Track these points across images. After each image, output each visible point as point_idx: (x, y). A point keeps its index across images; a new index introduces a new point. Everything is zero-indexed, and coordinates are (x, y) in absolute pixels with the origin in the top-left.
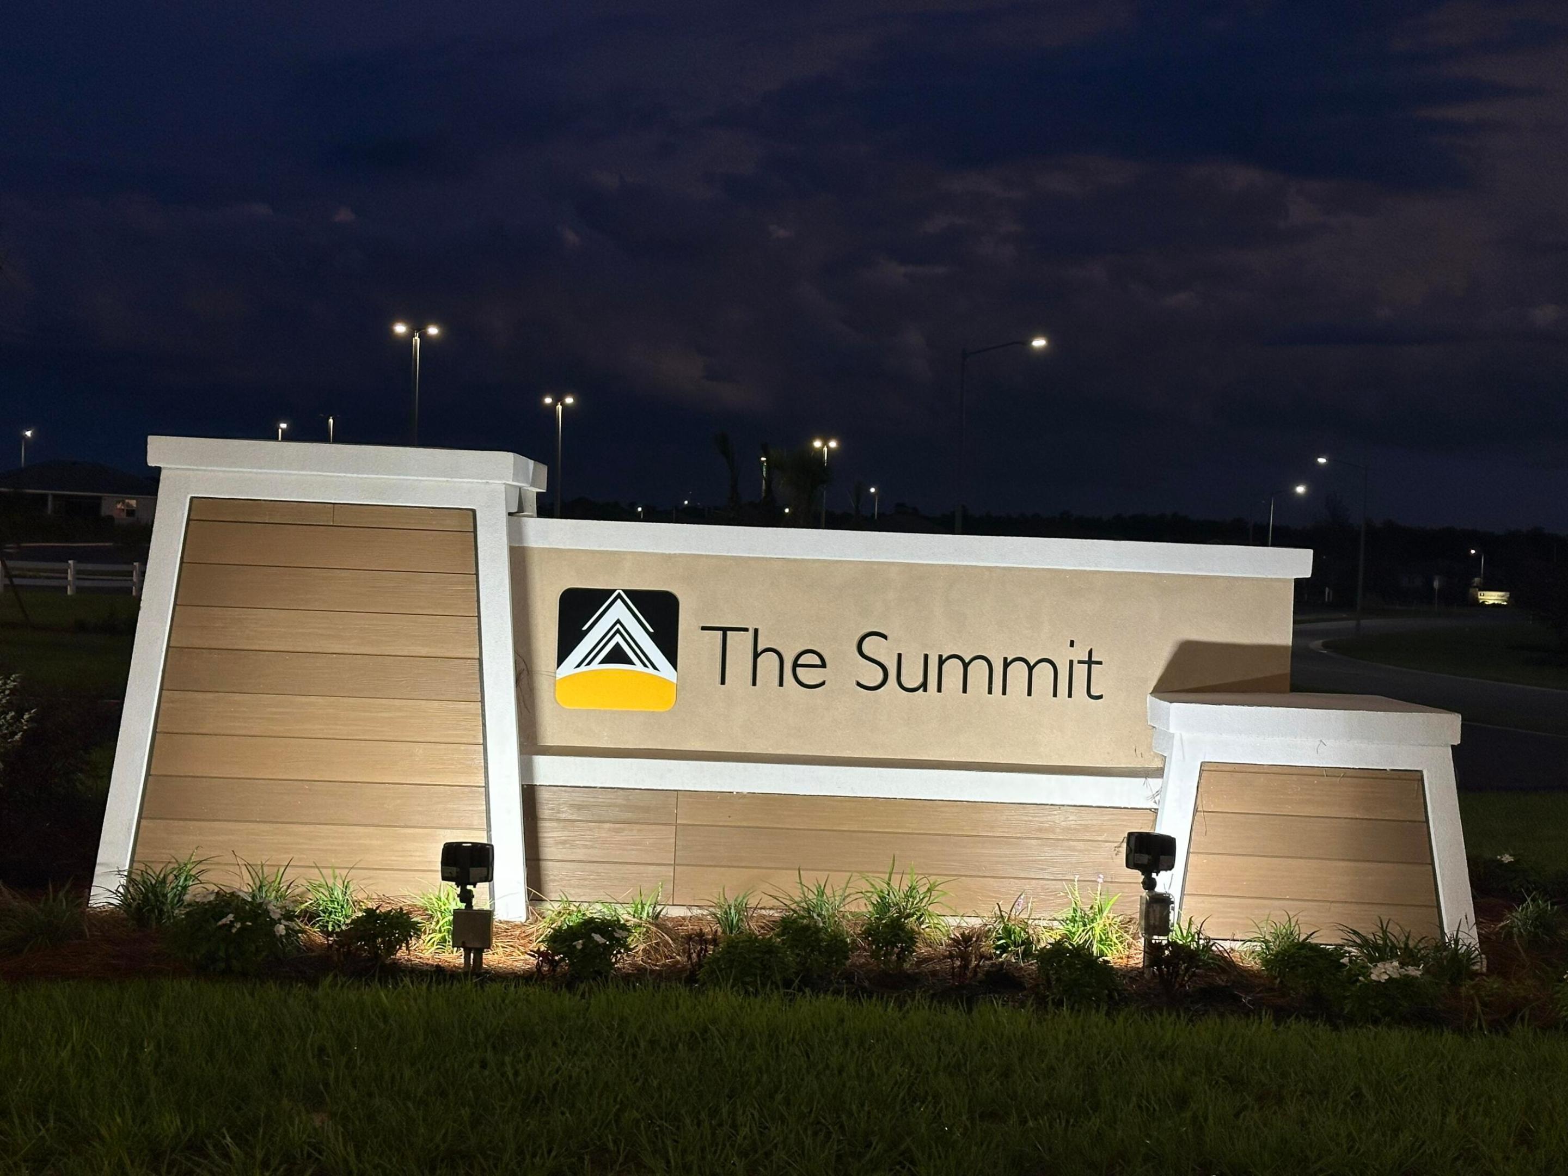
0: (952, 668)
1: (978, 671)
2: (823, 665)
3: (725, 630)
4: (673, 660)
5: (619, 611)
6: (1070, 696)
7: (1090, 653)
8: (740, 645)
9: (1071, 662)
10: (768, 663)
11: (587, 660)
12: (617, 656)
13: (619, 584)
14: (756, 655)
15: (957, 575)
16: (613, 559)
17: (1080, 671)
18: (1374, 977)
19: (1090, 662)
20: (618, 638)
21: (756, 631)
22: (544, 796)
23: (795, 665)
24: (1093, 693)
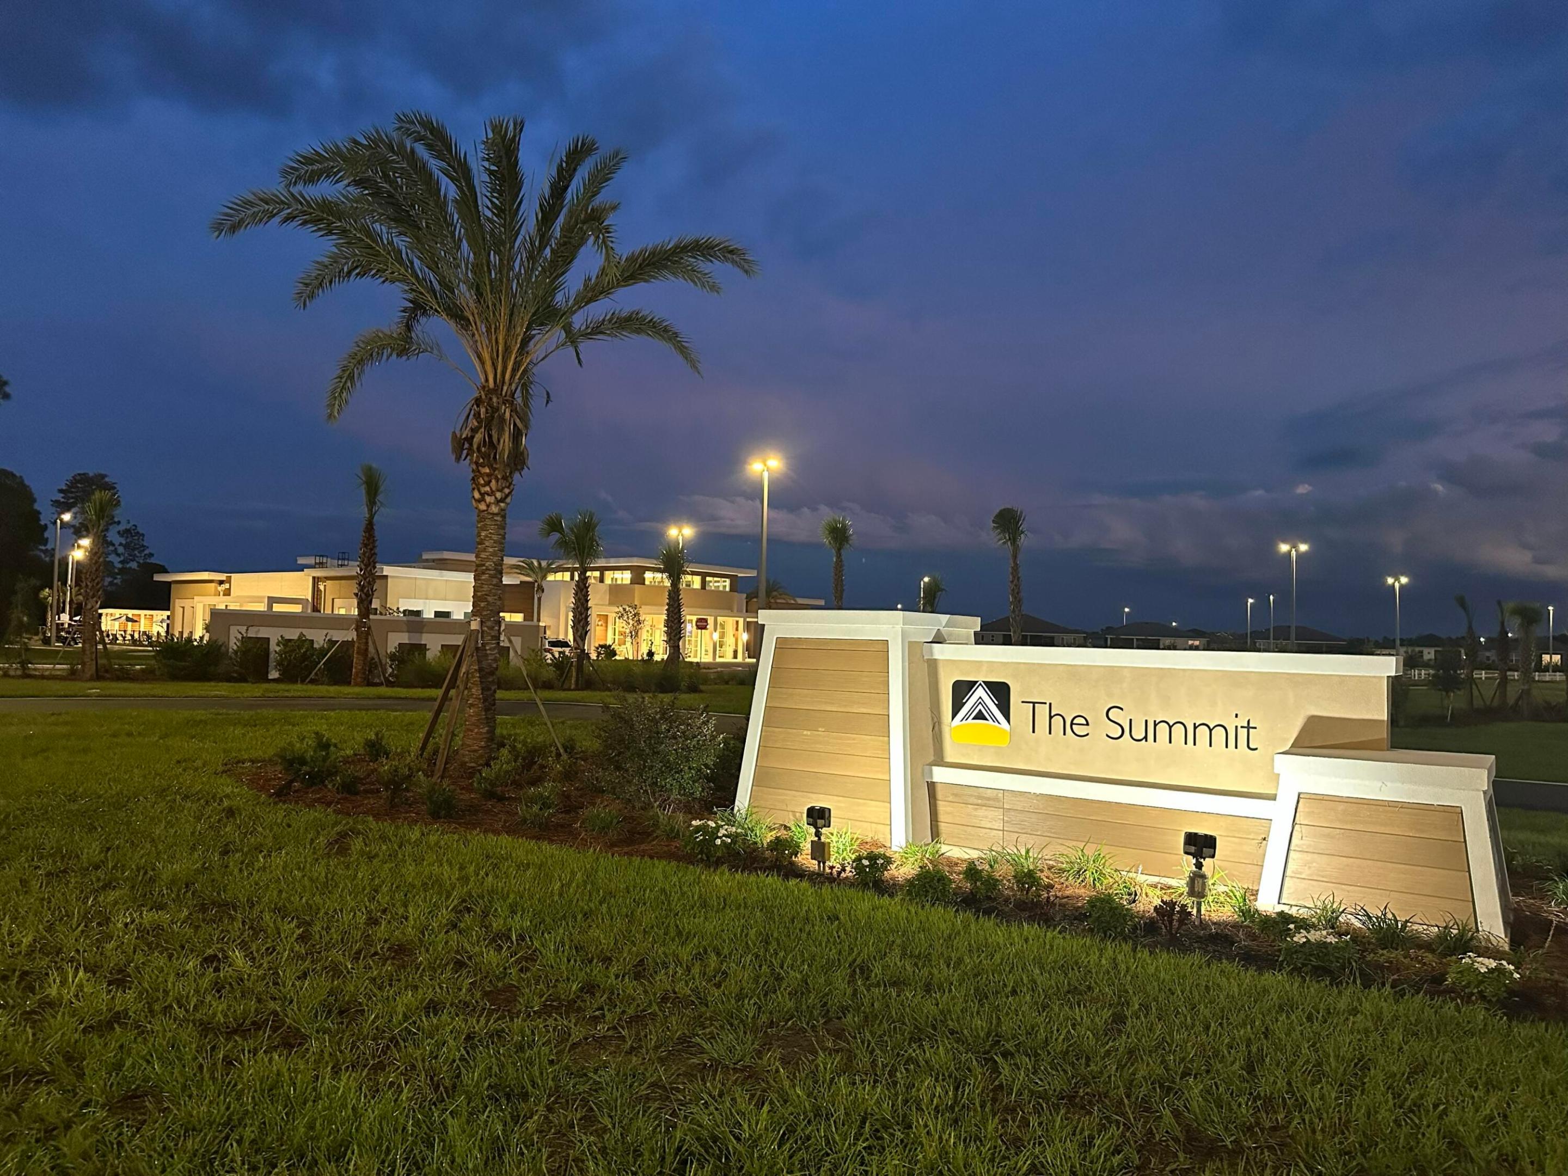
0: (1163, 728)
1: (1178, 731)
2: (1087, 724)
3: (1034, 703)
4: (1007, 718)
5: (980, 692)
6: (1236, 747)
7: (1249, 722)
8: (1042, 711)
9: (1236, 727)
10: (1057, 721)
11: (965, 718)
12: (980, 716)
13: (981, 679)
14: (1051, 717)
15: (1163, 674)
16: (979, 664)
17: (1243, 733)
18: (1295, 939)
19: (1248, 727)
20: (980, 707)
21: (1050, 704)
22: (939, 790)
23: (1072, 724)
24: (1251, 746)
